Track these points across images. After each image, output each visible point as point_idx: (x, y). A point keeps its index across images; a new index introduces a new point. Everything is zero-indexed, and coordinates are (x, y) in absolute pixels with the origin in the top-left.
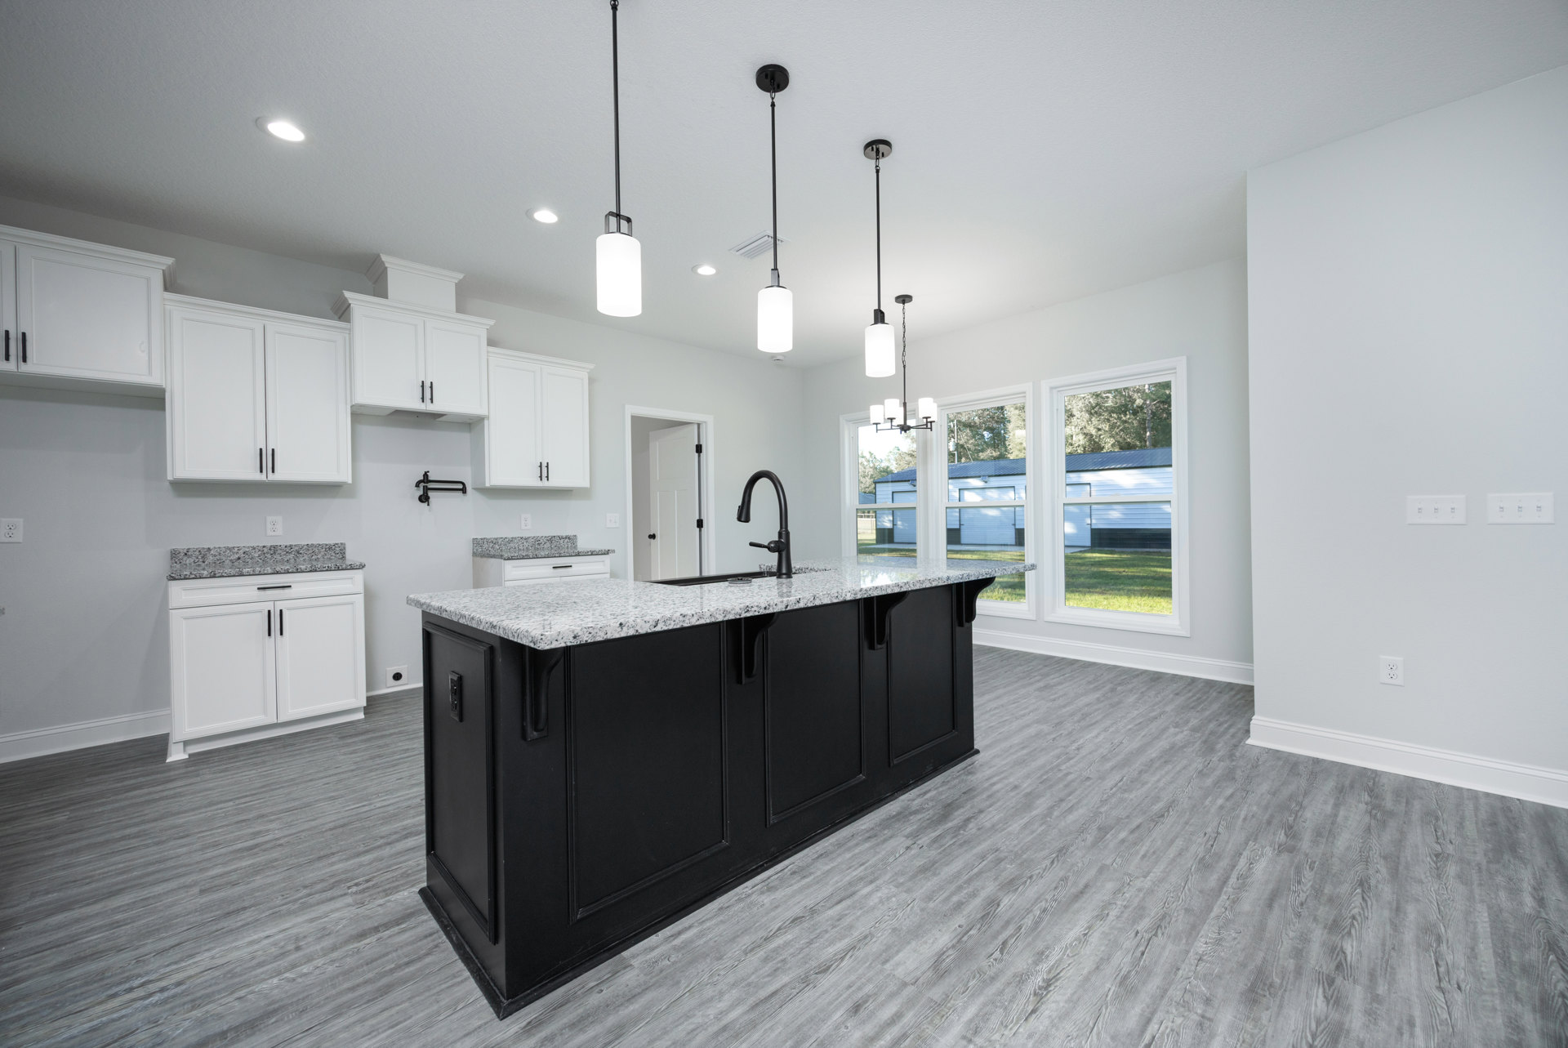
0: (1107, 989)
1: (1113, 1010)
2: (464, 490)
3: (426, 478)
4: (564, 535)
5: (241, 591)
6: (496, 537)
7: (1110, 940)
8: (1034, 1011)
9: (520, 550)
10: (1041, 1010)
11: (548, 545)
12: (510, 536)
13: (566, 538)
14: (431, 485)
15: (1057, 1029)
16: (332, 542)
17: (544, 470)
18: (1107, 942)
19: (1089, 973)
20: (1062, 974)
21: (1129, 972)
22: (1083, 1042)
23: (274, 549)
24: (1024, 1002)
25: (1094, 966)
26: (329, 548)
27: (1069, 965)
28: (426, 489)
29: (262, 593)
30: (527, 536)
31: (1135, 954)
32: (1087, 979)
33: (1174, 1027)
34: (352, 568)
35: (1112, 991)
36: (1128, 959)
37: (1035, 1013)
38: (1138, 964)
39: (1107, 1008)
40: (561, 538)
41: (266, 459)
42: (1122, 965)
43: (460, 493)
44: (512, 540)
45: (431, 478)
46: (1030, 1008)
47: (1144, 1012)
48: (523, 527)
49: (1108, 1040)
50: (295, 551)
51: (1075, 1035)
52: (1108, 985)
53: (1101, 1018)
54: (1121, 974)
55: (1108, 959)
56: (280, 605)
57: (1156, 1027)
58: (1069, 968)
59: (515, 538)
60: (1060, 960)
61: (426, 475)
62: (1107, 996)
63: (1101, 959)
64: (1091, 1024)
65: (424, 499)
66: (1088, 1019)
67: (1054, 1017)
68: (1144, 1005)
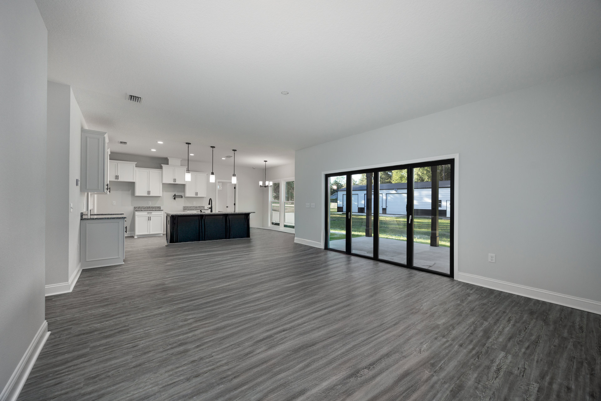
2: (182, 197)
5: (145, 213)
14: (176, 196)
17: (197, 194)
23: (149, 207)
34: (161, 210)
41: (149, 192)
50: (153, 208)
56: (151, 216)
61: (175, 194)
65: (175, 199)
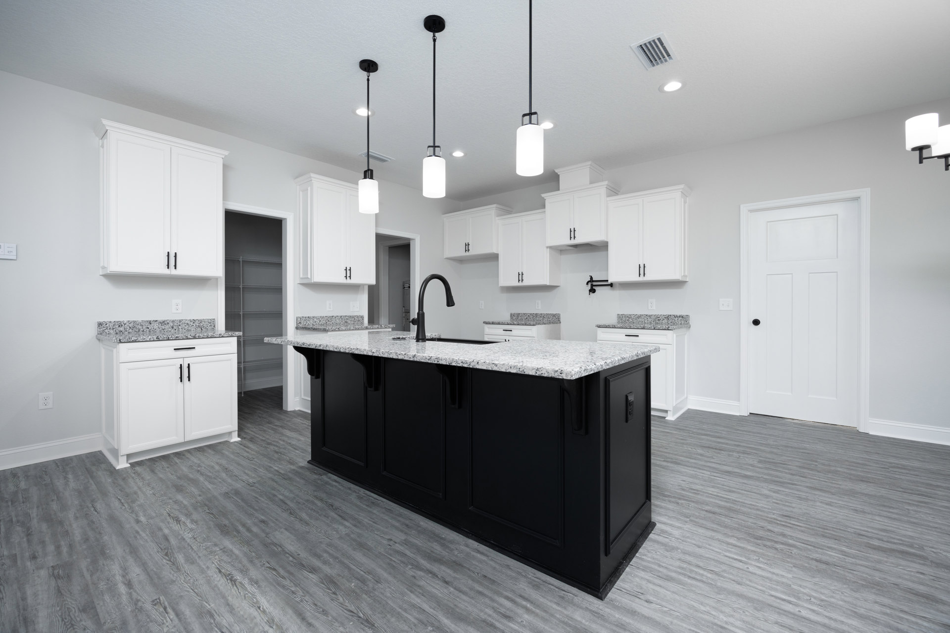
0: (211, 604)
1: (196, 602)
3: (592, 280)
4: (678, 314)
6: (630, 314)
7: (246, 619)
8: (220, 572)
9: (645, 323)
10: (220, 575)
11: (666, 321)
12: (639, 313)
13: (680, 317)
15: (204, 577)
16: (555, 313)
18: (245, 617)
19: (228, 600)
20: (235, 587)
21: (214, 620)
22: (189, 584)
24: (228, 568)
25: (230, 604)
26: (554, 315)
27: (240, 593)
28: (592, 286)
29: (504, 331)
30: (650, 314)
31: (225, 628)
32: (224, 597)
33: (164, 625)
35: (208, 606)
36: (224, 622)
37: (219, 572)
38: (217, 627)
39: (199, 600)
40: (675, 316)
42: (222, 618)
43: (609, 287)
44: (640, 316)
45: (594, 279)
46: (223, 571)
47: (184, 615)
48: (650, 308)
49: (182, 594)
51: (196, 583)
52: (212, 605)
53: (195, 595)
54: (215, 614)
55: (231, 612)
57: (171, 617)
58: (237, 592)
59: (642, 315)
60: (246, 589)
62: (207, 602)
63: (234, 609)
64: (196, 590)
66: (200, 590)
67: (211, 578)
68: (187, 617)
